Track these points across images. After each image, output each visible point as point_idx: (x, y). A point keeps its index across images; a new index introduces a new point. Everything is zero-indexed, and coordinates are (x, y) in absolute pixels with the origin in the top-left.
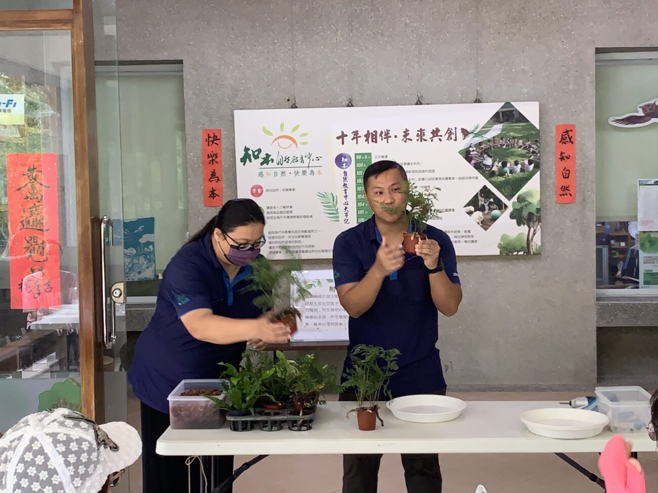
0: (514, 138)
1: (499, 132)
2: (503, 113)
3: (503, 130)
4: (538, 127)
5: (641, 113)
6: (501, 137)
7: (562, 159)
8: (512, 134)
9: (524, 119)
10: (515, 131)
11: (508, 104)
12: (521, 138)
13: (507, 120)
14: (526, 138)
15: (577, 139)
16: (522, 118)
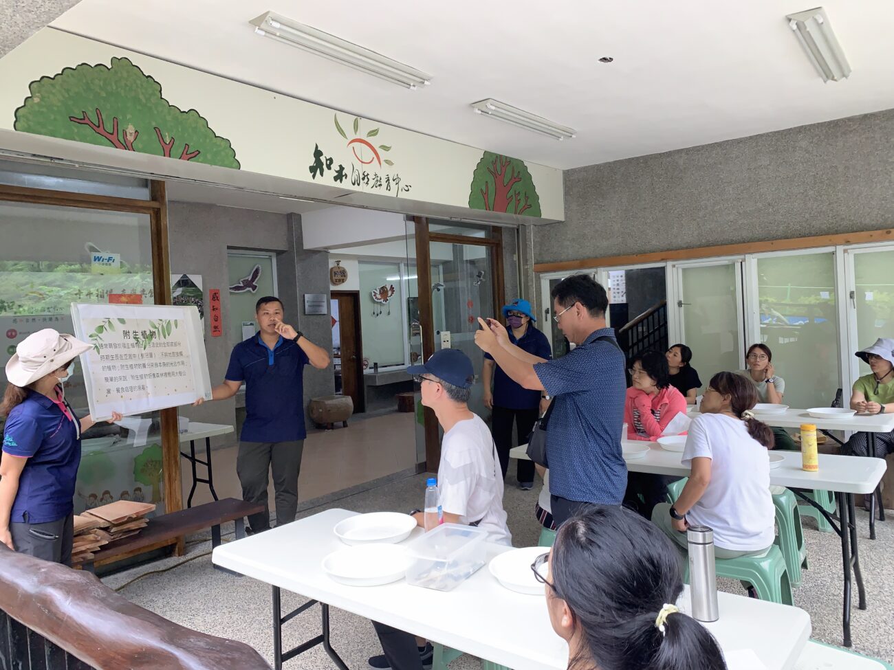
0: (189, 297)
1: (180, 293)
2: (183, 281)
3: (183, 291)
4: (202, 290)
5: (242, 285)
6: (182, 296)
7: (214, 310)
8: (188, 294)
9: (195, 286)
10: (189, 292)
11: (185, 276)
12: (193, 297)
13: (185, 286)
14: (196, 297)
15: (221, 298)
16: (193, 285)
